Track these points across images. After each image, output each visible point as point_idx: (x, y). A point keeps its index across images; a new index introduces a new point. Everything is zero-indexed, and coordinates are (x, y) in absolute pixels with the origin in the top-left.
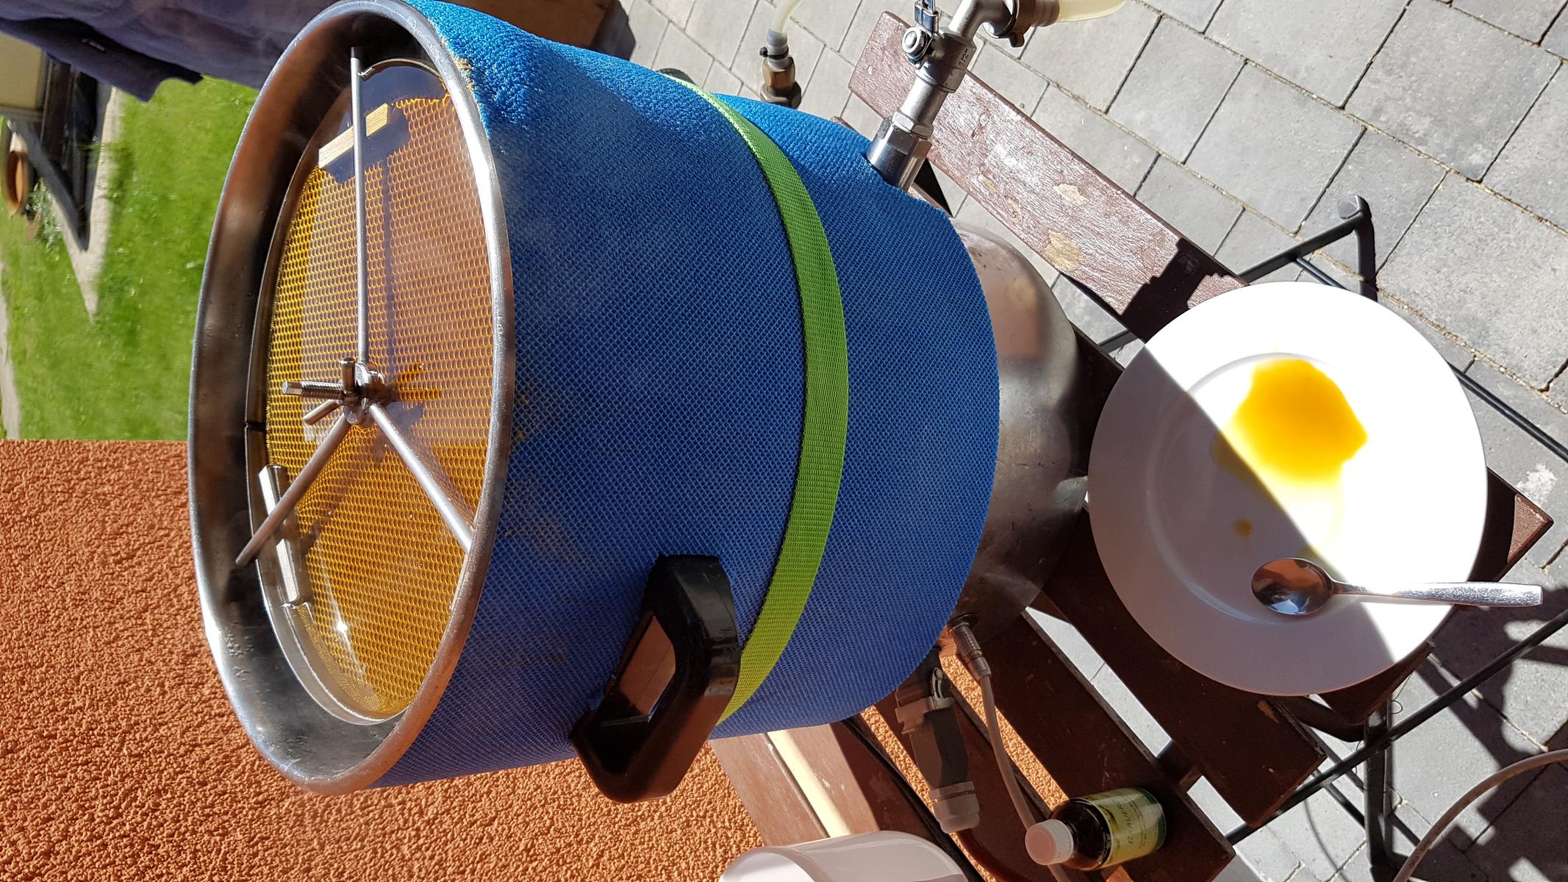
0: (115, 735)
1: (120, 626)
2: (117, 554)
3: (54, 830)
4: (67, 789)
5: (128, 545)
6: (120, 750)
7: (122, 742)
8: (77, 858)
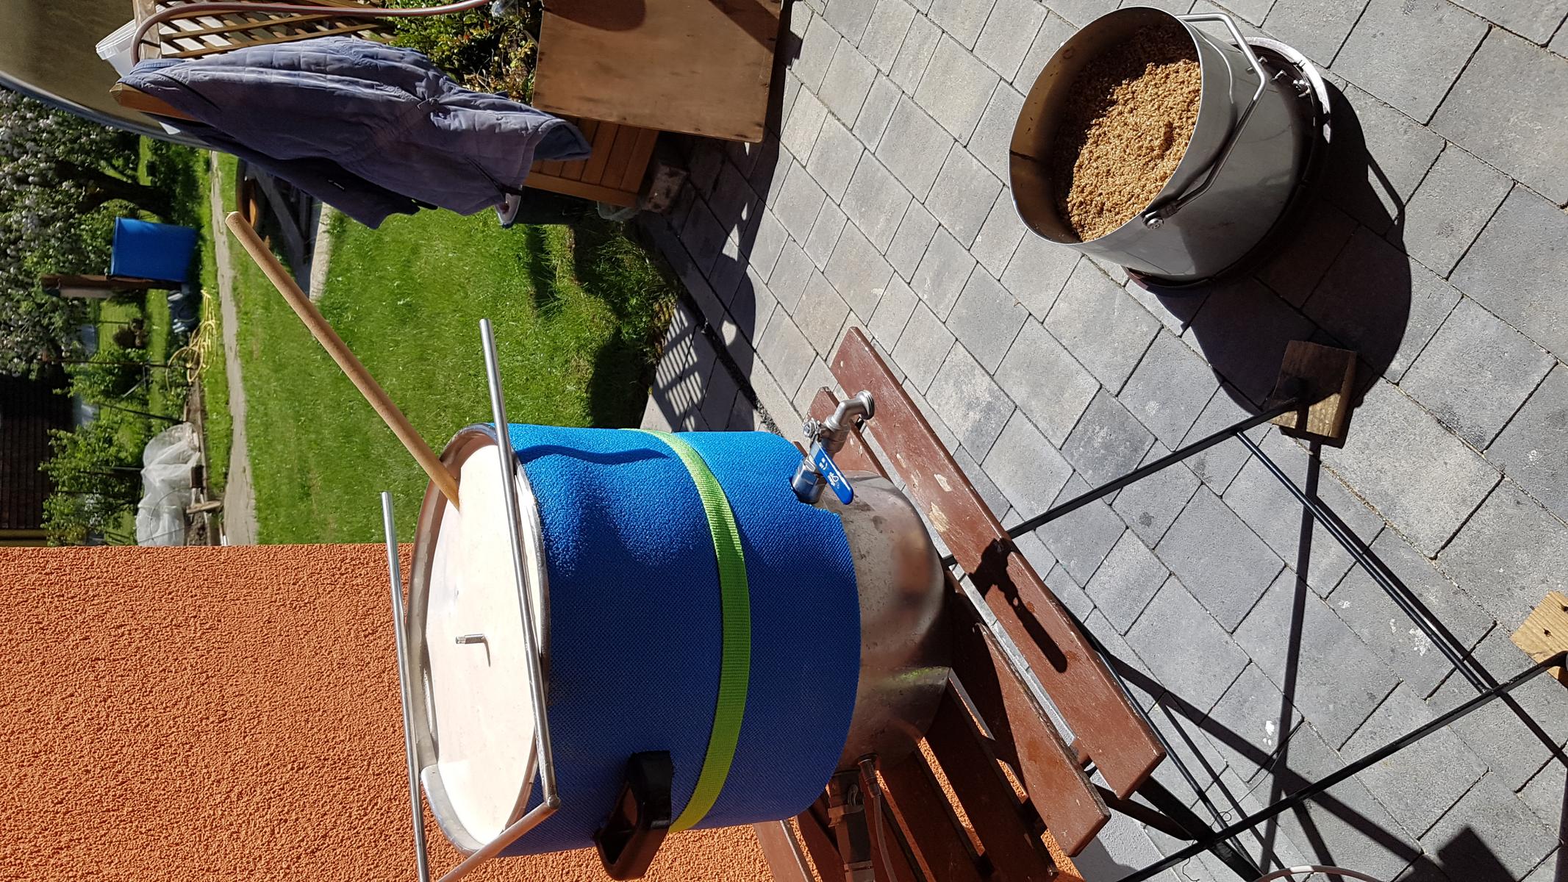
0: (365, 760)
1: (367, 683)
2: (367, 629)
3: (329, 821)
4: (335, 796)
5: (373, 623)
6: (367, 770)
7: (369, 765)
8: (342, 841)
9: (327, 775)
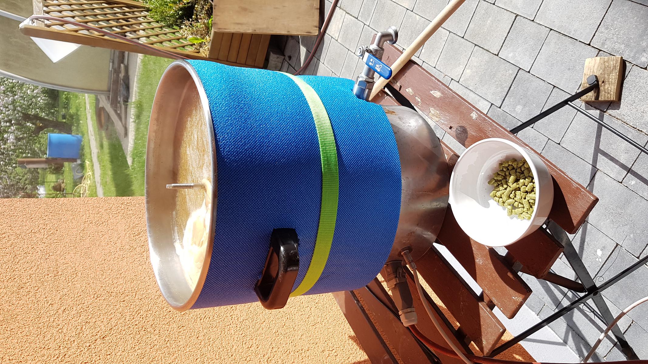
9: (113, 300)
